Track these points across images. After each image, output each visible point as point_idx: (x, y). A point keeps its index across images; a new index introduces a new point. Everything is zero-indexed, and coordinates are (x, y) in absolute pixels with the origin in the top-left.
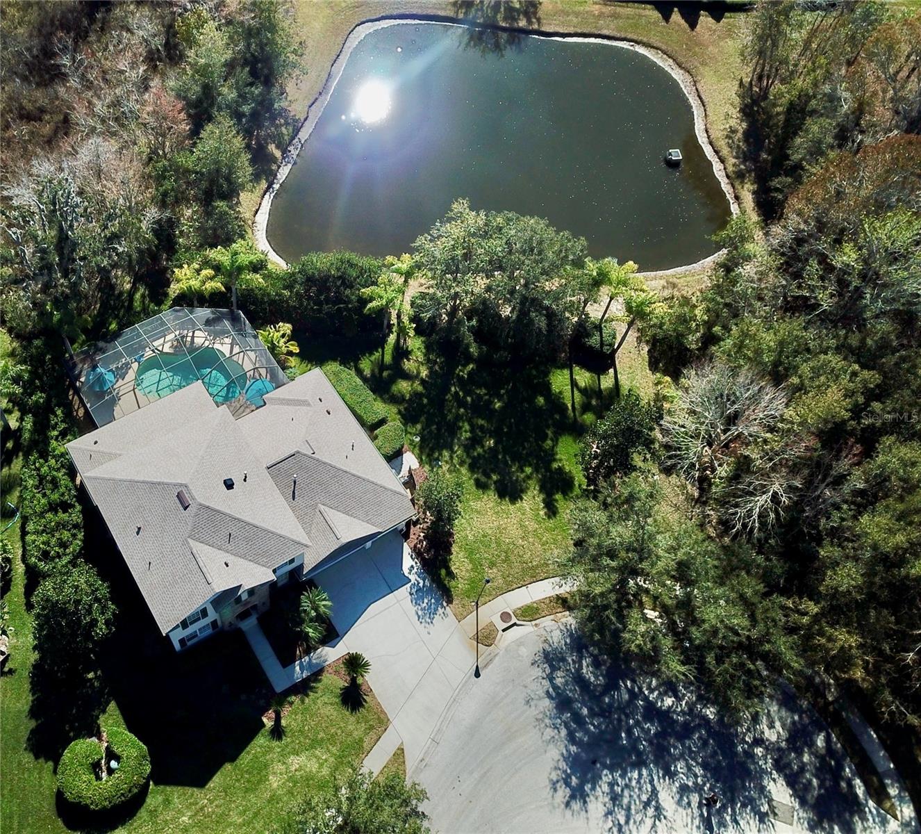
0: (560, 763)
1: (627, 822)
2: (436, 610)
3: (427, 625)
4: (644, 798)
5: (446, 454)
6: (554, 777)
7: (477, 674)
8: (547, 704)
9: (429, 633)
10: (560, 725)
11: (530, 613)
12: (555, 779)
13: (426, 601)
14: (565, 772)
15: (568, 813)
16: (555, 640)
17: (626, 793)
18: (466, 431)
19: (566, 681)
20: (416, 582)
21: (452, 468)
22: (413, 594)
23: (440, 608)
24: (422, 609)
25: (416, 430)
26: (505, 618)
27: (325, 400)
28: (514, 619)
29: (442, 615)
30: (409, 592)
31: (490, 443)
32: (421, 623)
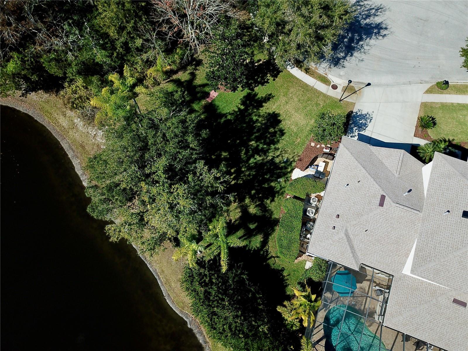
0: (374, 38)
1: (373, 9)
2: (360, 115)
3: (371, 115)
4: (359, 7)
5: (277, 160)
6: (381, 38)
7: (369, 84)
8: (356, 54)
9: (373, 112)
10: (359, 45)
11: (325, 80)
12: (381, 37)
13: (361, 122)
14: (375, 35)
15: (388, 27)
16: (326, 65)
17: (363, 13)
18: (255, 159)
19: (340, 52)
20: (357, 131)
21: (284, 152)
22: (363, 128)
23: (358, 114)
24: (366, 121)
25: (276, 184)
26: (335, 87)
27: (329, 227)
28: (332, 84)
29: (360, 112)
30: (364, 131)
31: (253, 144)
32: (372, 117)
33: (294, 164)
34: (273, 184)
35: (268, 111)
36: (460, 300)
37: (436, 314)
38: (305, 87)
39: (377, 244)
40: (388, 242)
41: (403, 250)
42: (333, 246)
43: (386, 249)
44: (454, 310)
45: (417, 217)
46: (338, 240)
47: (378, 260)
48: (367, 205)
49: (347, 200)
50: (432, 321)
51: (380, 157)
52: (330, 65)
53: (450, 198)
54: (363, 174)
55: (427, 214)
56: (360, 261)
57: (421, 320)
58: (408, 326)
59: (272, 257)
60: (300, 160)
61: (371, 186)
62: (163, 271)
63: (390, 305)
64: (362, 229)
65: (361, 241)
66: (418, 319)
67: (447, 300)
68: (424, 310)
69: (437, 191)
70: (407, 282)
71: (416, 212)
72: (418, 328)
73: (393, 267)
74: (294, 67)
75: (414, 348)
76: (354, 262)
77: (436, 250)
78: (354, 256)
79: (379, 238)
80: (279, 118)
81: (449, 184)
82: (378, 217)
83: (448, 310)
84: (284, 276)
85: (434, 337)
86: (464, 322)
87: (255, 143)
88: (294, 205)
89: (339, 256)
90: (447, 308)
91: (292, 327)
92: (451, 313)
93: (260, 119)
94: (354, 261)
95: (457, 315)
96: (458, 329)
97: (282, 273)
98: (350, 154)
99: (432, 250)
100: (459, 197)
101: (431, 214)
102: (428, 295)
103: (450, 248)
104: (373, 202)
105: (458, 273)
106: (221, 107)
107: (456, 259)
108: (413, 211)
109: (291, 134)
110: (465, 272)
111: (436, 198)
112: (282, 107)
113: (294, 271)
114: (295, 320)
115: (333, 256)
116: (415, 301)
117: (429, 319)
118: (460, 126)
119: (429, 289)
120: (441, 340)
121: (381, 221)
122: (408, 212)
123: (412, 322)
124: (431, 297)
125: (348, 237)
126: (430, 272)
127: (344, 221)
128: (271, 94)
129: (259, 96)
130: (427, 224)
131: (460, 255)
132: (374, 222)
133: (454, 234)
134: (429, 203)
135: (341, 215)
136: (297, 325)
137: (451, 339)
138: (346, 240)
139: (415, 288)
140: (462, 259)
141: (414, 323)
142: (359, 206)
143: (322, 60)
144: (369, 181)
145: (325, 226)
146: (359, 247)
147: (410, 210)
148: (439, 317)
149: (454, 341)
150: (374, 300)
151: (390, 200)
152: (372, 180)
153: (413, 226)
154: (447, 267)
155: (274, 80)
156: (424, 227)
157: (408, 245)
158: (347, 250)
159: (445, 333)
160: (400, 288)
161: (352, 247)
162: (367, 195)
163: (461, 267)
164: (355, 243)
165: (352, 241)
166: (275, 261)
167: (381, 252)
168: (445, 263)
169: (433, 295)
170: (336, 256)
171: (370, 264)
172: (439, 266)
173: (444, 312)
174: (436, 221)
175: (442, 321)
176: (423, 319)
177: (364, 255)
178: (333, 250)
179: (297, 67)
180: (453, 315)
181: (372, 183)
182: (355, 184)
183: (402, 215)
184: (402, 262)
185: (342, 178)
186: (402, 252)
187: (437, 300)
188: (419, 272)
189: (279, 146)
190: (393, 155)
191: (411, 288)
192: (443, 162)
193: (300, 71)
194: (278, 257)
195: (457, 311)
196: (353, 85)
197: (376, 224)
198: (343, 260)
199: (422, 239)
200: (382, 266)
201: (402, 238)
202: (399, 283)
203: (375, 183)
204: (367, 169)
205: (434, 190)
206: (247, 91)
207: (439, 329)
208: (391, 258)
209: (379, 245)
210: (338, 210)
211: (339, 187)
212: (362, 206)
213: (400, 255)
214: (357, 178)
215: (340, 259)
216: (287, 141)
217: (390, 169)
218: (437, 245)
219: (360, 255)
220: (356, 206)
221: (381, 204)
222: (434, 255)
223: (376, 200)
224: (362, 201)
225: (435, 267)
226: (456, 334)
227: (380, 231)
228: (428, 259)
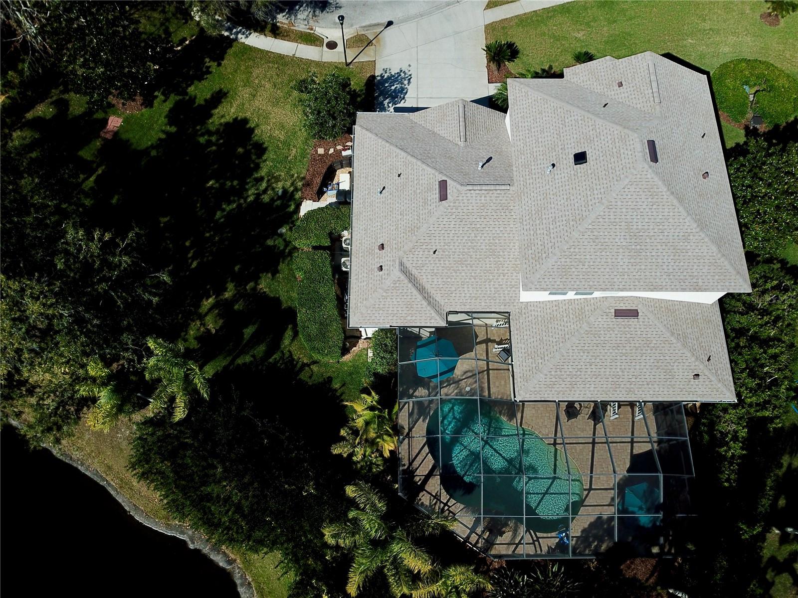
2: (389, 78)
3: (407, 71)
5: (266, 198)
7: (390, 23)
9: (410, 66)
11: (311, 39)
13: (393, 88)
16: (306, 13)
18: (223, 210)
20: (390, 105)
21: (273, 180)
22: (400, 97)
23: (385, 77)
24: (402, 84)
25: (275, 241)
26: (332, 45)
27: (372, 270)
28: (326, 41)
29: (388, 71)
30: (403, 101)
31: (212, 184)
32: (410, 75)
33: (298, 195)
34: (270, 242)
35: (223, 120)
36: (624, 308)
37: (595, 348)
38: (280, 60)
39: (460, 268)
40: (478, 257)
41: (508, 262)
42: (389, 300)
43: (478, 271)
44: (621, 330)
45: (510, 196)
46: (392, 285)
47: (473, 295)
48: (421, 208)
49: (389, 213)
50: (593, 360)
51: (429, 127)
52: (314, 12)
53: (550, 142)
54: (403, 160)
55: (522, 183)
56: (445, 308)
57: (574, 367)
58: (558, 386)
59: (304, 365)
60: (308, 184)
61: (421, 173)
62: (109, 468)
63: (518, 363)
64: (426, 253)
65: (433, 274)
66: (570, 367)
67: (605, 317)
68: (574, 348)
69: (528, 140)
70: (533, 313)
71: (503, 187)
72: (574, 383)
73: (503, 298)
74: (250, 34)
75: (590, 423)
76: (434, 314)
77: (552, 236)
78: (429, 303)
79: (461, 256)
80: (248, 126)
81: (541, 121)
82: (446, 219)
83: (611, 332)
84: (336, 390)
85: (605, 386)
86: (643, 342)
87: (216, 183)
88: (313, 261)
89: (405, 312)
90: (609, 329)
91: (370, 469)
92: (619, 335)
93: (214, 139)
94: (432, 312)
95: (628, 336)
96: (639, 358)
97: (330, 385)
98: (373, 137)
99: (546, 237)
100: (562, 135)
101: (528, 182)
102: (572, 321)
103: (572, 223)
104: (429, 199)
105: (599, 260)
106: (134, 141)
107: (586, 236)
108: (498, 187)
109: (278, 146)
110: (608, 254)
111: (529, 151)
112: (247, 105)
113: (351, 374)
114: (373, 456)
115: (395, 318)
116: (555, 340)
117: (588, 360)
118: (558, 43)
119: (571, 311)
120: (618, 386)
121: (452, 226)
122: (491, 192)
123: (562, 377)
124: (578, 323)
125: (408, 274)
126: (553, 277)
127: (394, 251)
128: (221, 90)
129: (200, 101)
130: (526, 200)
131: (590, 227)
132: (443, 232)
133: (572, 198)
134: (520, 164)
135: (386, 242)
136: (379, 463)
137: (633, 380)
138: (406, 281)
139: (549, 319)
140: (595, 233)
141: (565, 376)
142: (410, 215)
143: (297, 7)
144: (415, 167)
145: (365, 271)
146: (433, 286)
147: (492, 187)
148: (602, 351)
149: (638, 380)
150: (502, 371)
151: (455, 184)
152: (419, 163)
153: (507, 214)
154: (577, 257)
155: (219, 65)
156: (524, 207)
157: (513, 250)
158: (414, 297)
159: (620, 373)
160: (525, 328)
161: (421, 290)
162: (418, 191)
163: (599, 247)
164: (425, 280)
165: (418, 279)
166: (312, 371)
167: (473, 280)
168: (572, 250)
169: (581, 317)
170: (401, 315)
171: (463, 307)
172: (563, 260)
173: (606, 339)
174: (538, 190)
175: (608, 354)
176: (577, 364)
177: (446, 295)
178: (391, 306)
179: (255, 31)
180: (622, 339)
181: (421, 169)
182: (394, 183)
183: (483, 201)
184: (513, 283)
185: (372, 181)
186: (506, 265)
187: (588, 323)
188: (536, 283)
189: (263, 172)
190: (448, 113)
191: (543, 321)
192: (523, 90)
193: (263, 37)
194: (315, 362)
195: (627, 329)
196: (363, 33)
197: (446, 235)
198: (414, 318)
199: (525, 228)
200: (483, 304)
201: (497, 241)
202: (521, 321)
203: (424, 166)
204: (409, 150)
205: (522, 141)
206: (173, 98)
207: (608, 370)
208: (492, 283)
209: (464, 268)
210: (379, 236)
211: (372, 199)
212: (416, 213)
213: (506, 272)
214: (395, 171)
215: (409, 318)
216: (273, 160)
217: (449, 138)
218: (551, 227)
219: (440, 298)
220: (405, 217)
221: (443, 197)
222: (550, 245)
223: (434, 192)
224: (413, 205)
225: (559, 263)
226: (638, 367)
227: (457, 244)
228: (544, 255)
